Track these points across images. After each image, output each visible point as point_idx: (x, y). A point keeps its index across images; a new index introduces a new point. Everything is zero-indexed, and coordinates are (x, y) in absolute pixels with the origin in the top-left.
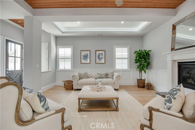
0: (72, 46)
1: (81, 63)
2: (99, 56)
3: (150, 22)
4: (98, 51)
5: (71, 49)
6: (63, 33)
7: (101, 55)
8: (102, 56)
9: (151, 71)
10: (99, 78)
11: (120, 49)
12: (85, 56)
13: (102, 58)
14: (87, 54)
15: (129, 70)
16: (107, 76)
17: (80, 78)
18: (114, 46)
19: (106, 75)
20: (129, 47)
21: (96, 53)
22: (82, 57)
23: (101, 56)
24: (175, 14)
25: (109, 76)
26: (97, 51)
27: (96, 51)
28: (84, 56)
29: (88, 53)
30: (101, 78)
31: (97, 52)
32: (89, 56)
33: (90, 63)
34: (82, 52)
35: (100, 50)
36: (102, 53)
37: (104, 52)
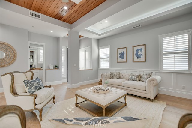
0: (110, 46)
2: (137, 53)
4: (136, 46)
5: (109, 48)
6: (100, 35)
12: (121, 54)
13: (142, 54)
14: (124, 52)
15: (191, 72)
16: (140, 78)
17: (111, 77)
19: (138, 77)
21: (133, 50)
22: (119, 55)
23: (140, 52)
25: (142, 79)
26: (134, 46)
29: (125, 50)
30: (132, 80)
32: (125, 54)
33: (127, 62)
34: (119, 50)
35: (139, 46)
36: (141, 49)
37: (144, 46)
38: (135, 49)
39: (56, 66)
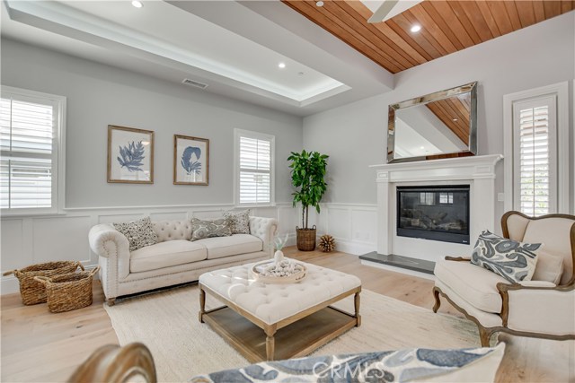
0: (62, 101)
1: (109, 181)
2: (186, 158)
3: (349, 88)
4: (185, 137)
5: (55, 110)
6: (11, 14)
7: (193, 155)
8: (198, 158)
9: (326, 206)
10: (202, 236)
11: (254, 142)
12: (129, 153)
13: (199, 164)
14: (140, 145)
15: (273, 204)
16: (231, 227)
18: (235, 129)
19: (228, 225)
20: (273, 140)
21: (175, 146)
22: (116, 153)
23: (193, 159)
24: (394, 86)
25: (239, 227)
26: (180, 137)
27: (176, 137)
28: (126, 152)
29: (144, 139)
31: (179, 140)
32: (146, 154)
33: (152, 181)
35: (193, 138)
36: (197, 150)
37: (205, 144)
38: (182, 145)
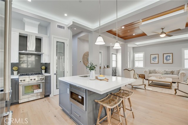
0: (144, 52)
1: (151, 63)
2: (166, 58)
5: (143, 54)
10: (165, 74)
13: (170, 59)
14: (156, 57)
17: (150, 73)
19: (171, 72)
21: (163, 56)
22: (152, 59)
23: (168, 58)
25: (175, 73)
28: (153, 58)
30: (167, 74)
33: (158, 63)
34: (151, 55)
35: (168, 54)
36: (170, 56)
37: (172, 54)
38: (165, 55)
39: (108, 66)
